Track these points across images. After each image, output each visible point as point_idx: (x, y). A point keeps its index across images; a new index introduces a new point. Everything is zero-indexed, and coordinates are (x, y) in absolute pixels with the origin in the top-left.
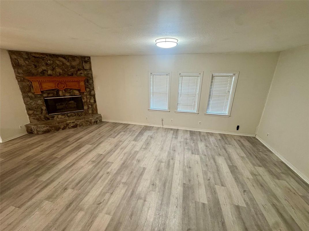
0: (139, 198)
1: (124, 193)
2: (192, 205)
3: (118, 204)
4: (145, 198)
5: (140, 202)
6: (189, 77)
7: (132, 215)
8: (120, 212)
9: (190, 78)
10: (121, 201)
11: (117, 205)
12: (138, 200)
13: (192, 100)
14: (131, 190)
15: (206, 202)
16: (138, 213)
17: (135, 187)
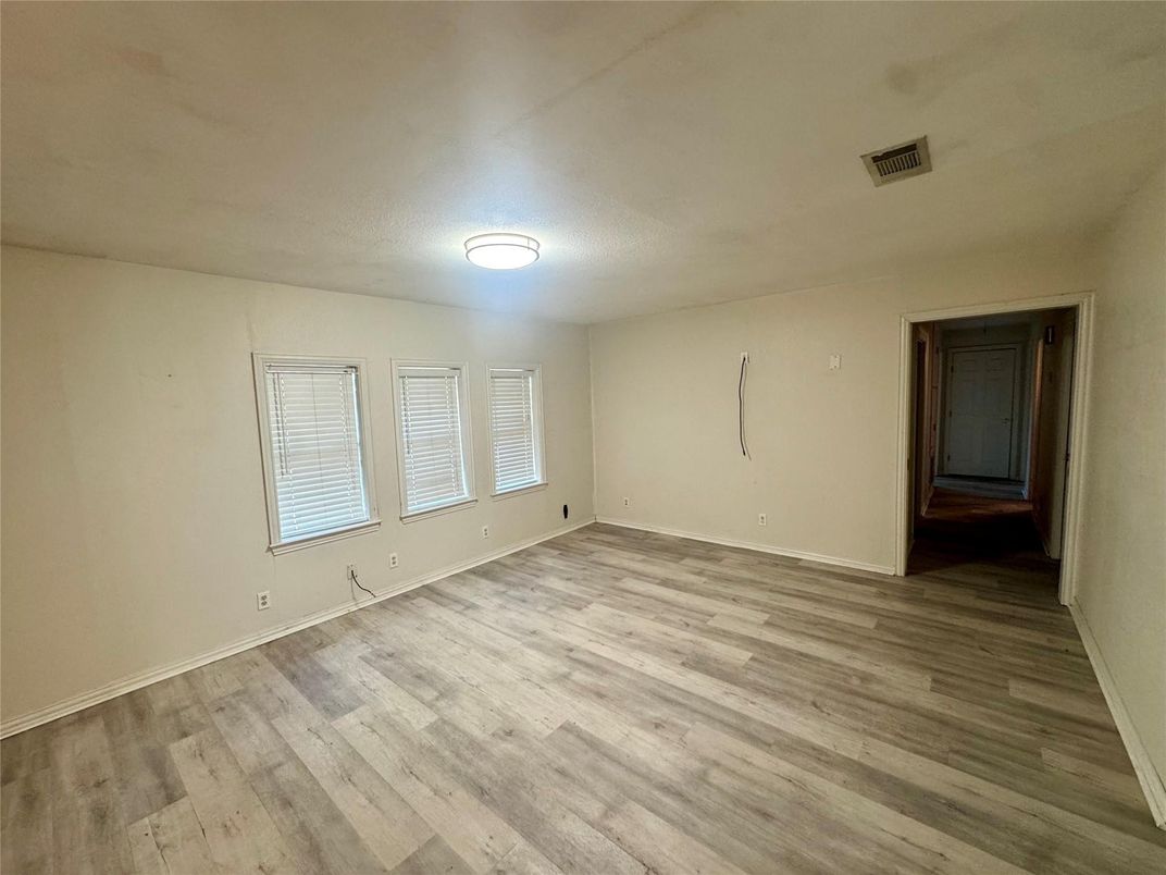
0: (702, 778)
1: (662, 821)
2: (751, 676)
3: (708, 850)
4: (704, 760)
5: (716, 777)
6: (425, 380)
7: (766, 816)
8: (747, 848)
9: (427, 383)
10: (697, 837)
11: (714, 855)
12: (709, 784)
13: (448, 460)
14: (656, 793)
15: (751, 655)
16: (759, 793)
17: (646, 778)
